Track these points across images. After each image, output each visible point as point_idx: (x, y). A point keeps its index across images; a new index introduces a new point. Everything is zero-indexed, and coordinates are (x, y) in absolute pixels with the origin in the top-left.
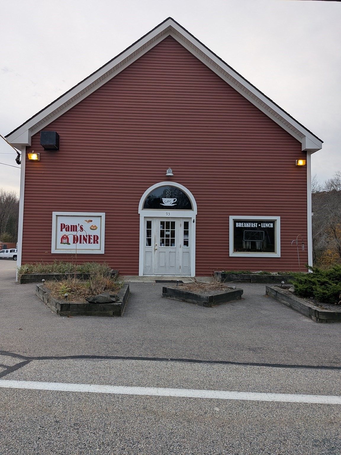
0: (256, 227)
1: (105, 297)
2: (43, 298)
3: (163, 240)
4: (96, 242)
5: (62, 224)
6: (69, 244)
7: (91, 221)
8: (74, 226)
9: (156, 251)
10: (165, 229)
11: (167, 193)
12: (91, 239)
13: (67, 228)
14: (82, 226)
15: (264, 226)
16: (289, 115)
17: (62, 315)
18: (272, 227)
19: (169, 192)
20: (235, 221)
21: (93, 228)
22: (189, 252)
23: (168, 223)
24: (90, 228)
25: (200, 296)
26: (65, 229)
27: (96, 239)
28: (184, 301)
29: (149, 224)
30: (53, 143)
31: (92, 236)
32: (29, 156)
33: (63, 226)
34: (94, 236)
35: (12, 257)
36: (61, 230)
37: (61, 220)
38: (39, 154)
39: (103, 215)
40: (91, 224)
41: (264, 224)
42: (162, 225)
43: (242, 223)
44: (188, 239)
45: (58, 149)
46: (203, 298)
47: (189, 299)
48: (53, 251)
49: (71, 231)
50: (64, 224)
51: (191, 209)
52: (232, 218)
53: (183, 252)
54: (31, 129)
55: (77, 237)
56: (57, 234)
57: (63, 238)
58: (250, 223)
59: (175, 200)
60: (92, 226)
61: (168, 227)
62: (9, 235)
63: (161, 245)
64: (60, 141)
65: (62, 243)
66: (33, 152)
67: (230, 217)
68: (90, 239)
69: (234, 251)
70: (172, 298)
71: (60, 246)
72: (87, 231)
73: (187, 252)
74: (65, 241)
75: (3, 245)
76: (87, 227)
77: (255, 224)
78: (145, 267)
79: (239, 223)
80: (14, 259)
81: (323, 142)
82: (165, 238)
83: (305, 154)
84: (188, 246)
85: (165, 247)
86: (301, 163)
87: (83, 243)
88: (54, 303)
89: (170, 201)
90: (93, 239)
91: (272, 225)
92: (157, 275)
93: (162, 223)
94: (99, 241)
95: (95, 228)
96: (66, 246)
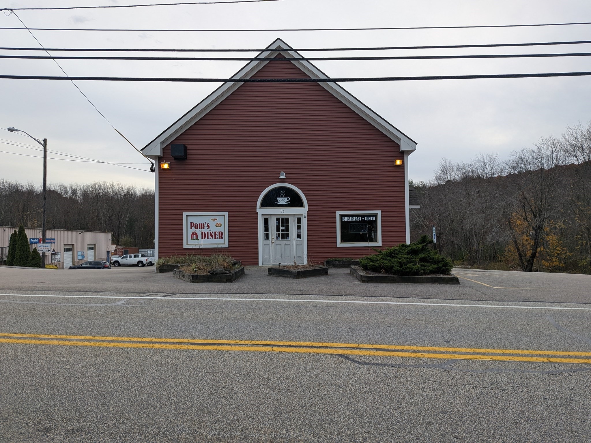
0: (360, 220)
1: (221, 270)
2: (180, 276)
3: (279, 234)
4: (221, 237)
5: (191, 223)
6: (198, 240)
7: (216, 219)
8: (201, 224)
9: (273, 244)
10: (280, 225)
11: (282, 193)
12: (217, 235)
13: (195, 226)
14: (209, 224)
15: (367, 219)
16: (386, 121)
17: (193, 282)
18: (374, 220)
19: (283, 192)
20: (342, 216)
21: (219, 225)
22: (301, 244)
23: (283, 219)
24: (216, 225)
25: (291, 272)
26: (194, 227)
27: (221, 235)
28: (282, 276)
29: (266, 221)
30: (181, 154)
31: (217, 233)
32: (161, 166)
33: (192, 225)
34: (219, 232)
35: (137, 263)
36: (191, 228)
37: (191, 220)
38: (170, 163)
39: (226, 214)
40: (216, 222)
41: (367, 217)
42: (278, 221)
43: (348, 218)
44: (301, 233)
45: (186, 158)
46: (293, 273)
47: (285, 275)
48: (185, 246)
49: (200, 228)
50: (193, 223)
51: (303, 206)
52: (338, 213)
53: (297, 244)
54: (162, 143)
55: (205, 233)
56: (187, 231)
57: (193, 234)
58: (354, 217)
59: (288, 199)
60: (217, 224)
61: (283, 223)
62: (129, 239)
63: (277, 239)
64: (188, 151)
65: (192, 239)
66: (165, 162)
67: (337, 212)
68: (215, 235)
69: (341, 242)
70: (274, 275)
71: (190, 241)
72: (213, 229)
73: (300, 244)
74: (194, 237)
75: (124, 250)
76: (212, 224)
77: (359, 218)
78: (264, 258)
79: (345, 218)
80: (138, 265)
81: (417, 144)
82: (281, 232)
83: (403, 155)
84: (301, 239)
85: (281, 240)
86: (398, 162)
87: (210, 239)
88: (188, 276)
89: (284, 200)
90: (218, 235)
91: (374, 218)
92: (274, 264)
93: (278, 219)
94: (223, 236)
95: (220, 225)
96: (196, 242)
